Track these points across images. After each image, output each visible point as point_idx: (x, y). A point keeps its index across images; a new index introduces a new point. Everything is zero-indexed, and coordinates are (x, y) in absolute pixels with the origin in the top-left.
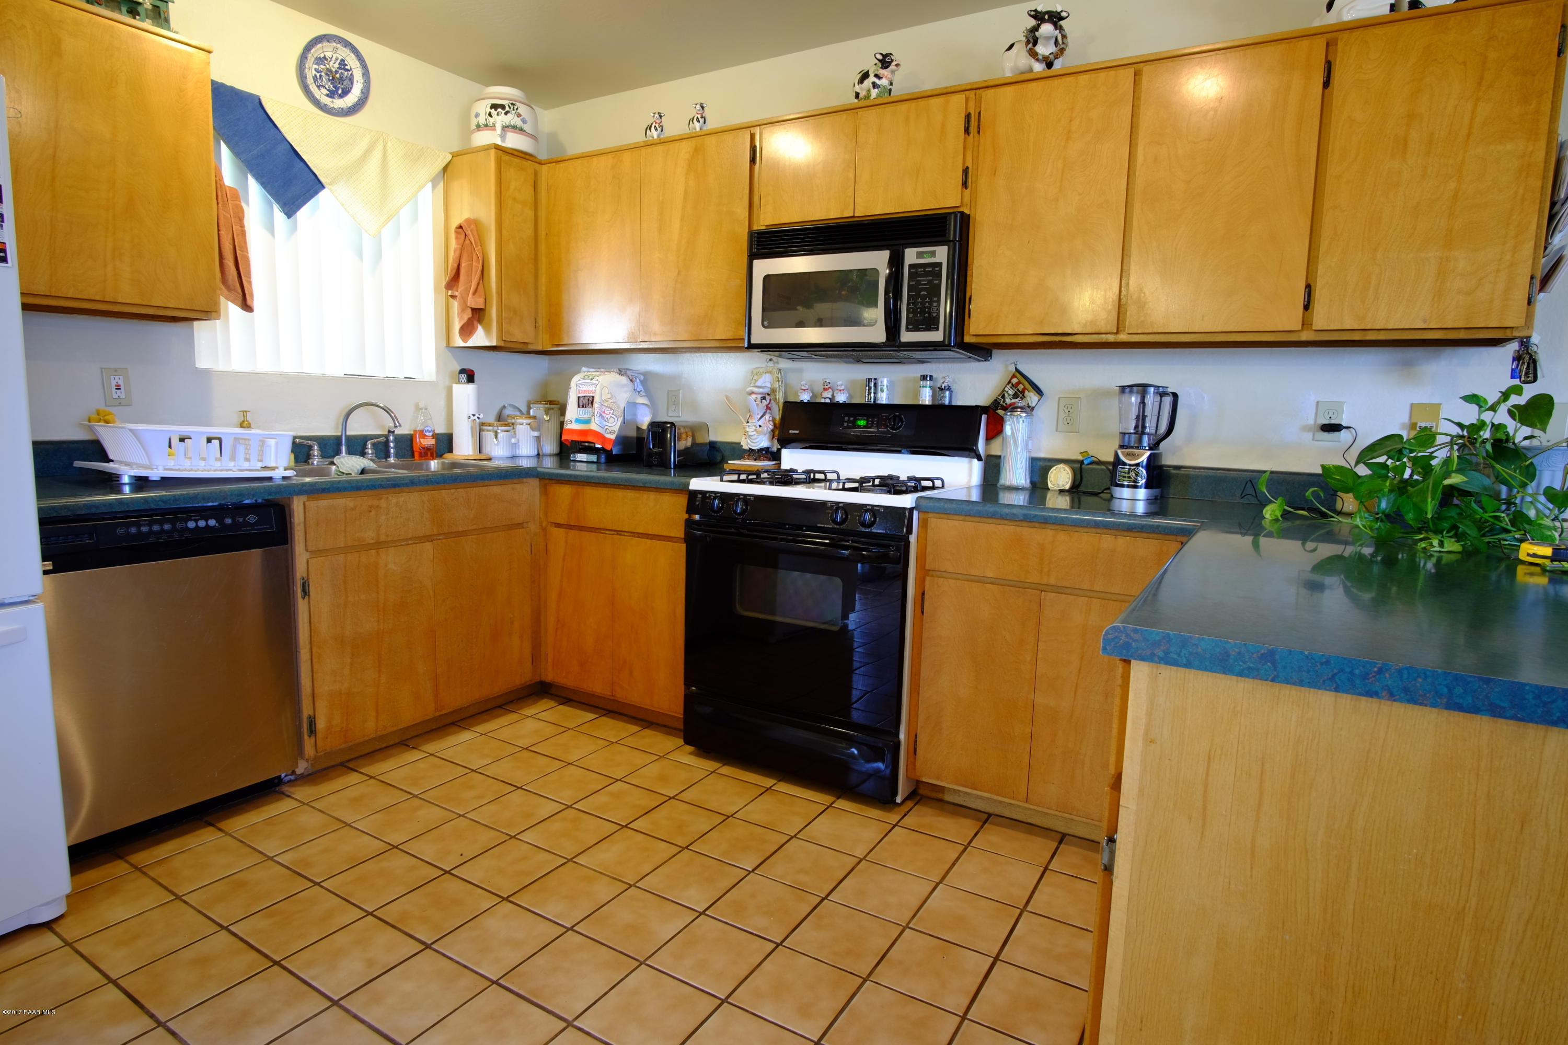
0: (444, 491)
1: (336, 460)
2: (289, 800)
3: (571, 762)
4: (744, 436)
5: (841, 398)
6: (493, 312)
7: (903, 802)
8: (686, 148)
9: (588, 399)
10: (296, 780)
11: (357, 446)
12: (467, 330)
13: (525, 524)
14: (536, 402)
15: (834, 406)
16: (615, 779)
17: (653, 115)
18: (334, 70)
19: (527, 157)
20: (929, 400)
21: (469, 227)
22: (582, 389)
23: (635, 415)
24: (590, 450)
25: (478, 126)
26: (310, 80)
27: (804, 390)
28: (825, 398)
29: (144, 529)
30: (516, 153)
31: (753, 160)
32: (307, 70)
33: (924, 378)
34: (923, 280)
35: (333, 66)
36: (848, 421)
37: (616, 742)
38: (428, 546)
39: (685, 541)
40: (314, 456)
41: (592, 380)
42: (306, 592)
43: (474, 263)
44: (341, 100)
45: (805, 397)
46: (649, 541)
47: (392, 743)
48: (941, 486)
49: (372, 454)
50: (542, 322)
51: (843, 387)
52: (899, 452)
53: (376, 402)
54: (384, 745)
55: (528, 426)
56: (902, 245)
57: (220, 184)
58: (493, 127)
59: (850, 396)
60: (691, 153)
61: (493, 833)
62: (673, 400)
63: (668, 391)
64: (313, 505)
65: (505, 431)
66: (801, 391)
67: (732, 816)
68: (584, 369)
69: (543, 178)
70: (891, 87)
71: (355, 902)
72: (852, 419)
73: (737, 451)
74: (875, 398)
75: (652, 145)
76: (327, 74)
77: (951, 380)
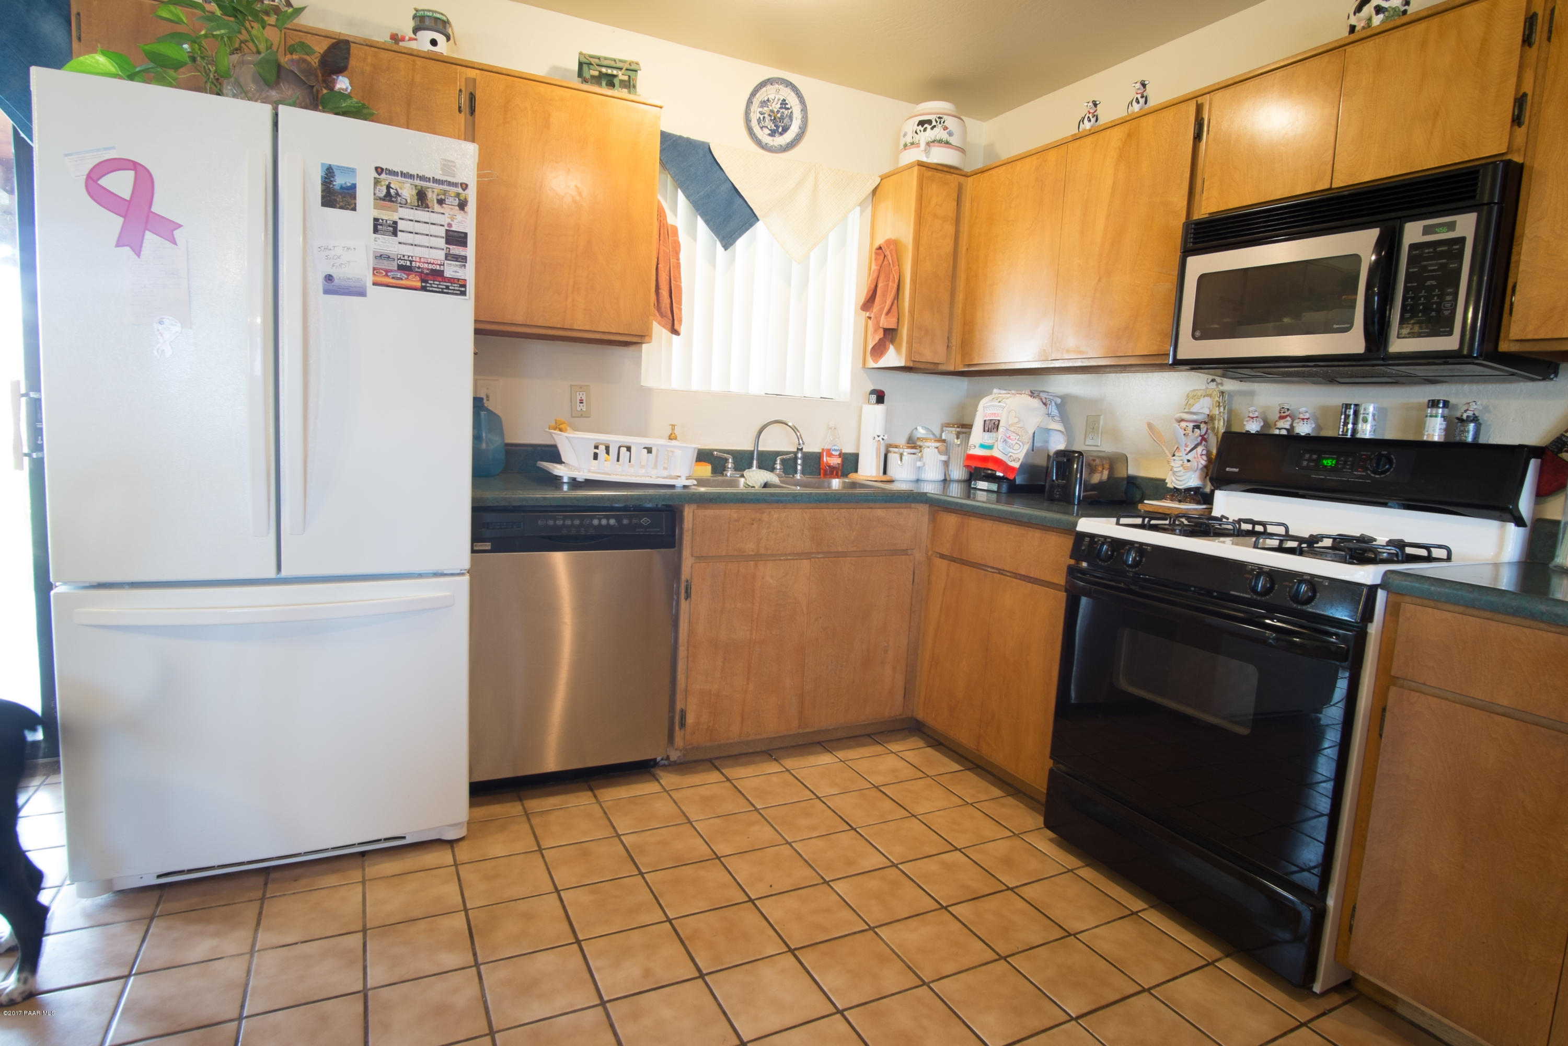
0: (826, 510)
1: (746, 473)
2: (656, 784)
3: (915, 814)
4: (1171, 472)
5: (1303, 429)
6: (904, 332)
7: (1324, 994)
8: (1117, 135)
9: (994, 423)
10: (669, 765)
11: (766, 461)
12: (879, 350)
13: (909, 551)
14: (948, 425)
15: (1292, 438)
16: (955, 847)
17: (1086, 104)
18: (776, 110)
19: (952, 171)
20: (1439, 435)
21: (889, 247)
22: (989, 412)
23: (1047, 442)
24: (991, 478)
25: (905, 145)
26: (754, 123)
27: (1253, 418)
28: (1280, 429)
29: (559, 523)
30: (940, 168)
31: (1198, 137)
32: (752, 114)
33: (1434, 404)
34: (1432, 265)
35: (775, 107)
36: (1310, 460)
37: (971, 804)
38: (806, 563)
39: (1066, 591)
40: (728, 468)
41: (1000, 402)
42: (688, 596)
43: (890, 283)
44: (781, 137)
45: (1253, 427)
46: (1030, 585)
47: (758, 750)
48: (1445, 557)
49: (780, 469)
50: (956, 342)
51: (1307, 416)
52: (1384, 505)
53: (784, 419)
54: (751, 751)
55: (936, 450)
56: (1400, 218)
57: (664, 224)
58: (918, 145)
59: (1319, 427)
60: (1123, 140)
61: (808, 872)
62: (1092, 426)
63: (1088, 416)
64: (701, 513)
65: (911, 454)
66: (1248, 419)
67: (1074, 935)
68: (995, 391)
69: (968, 189)
70: (1406, 7)
71: (662, 904)
72: (1315, 457)
73: (1159, 488)
74: (1354, 431)
75: (1080, 138)
76: (770, 115)
77: (1481, 408)
